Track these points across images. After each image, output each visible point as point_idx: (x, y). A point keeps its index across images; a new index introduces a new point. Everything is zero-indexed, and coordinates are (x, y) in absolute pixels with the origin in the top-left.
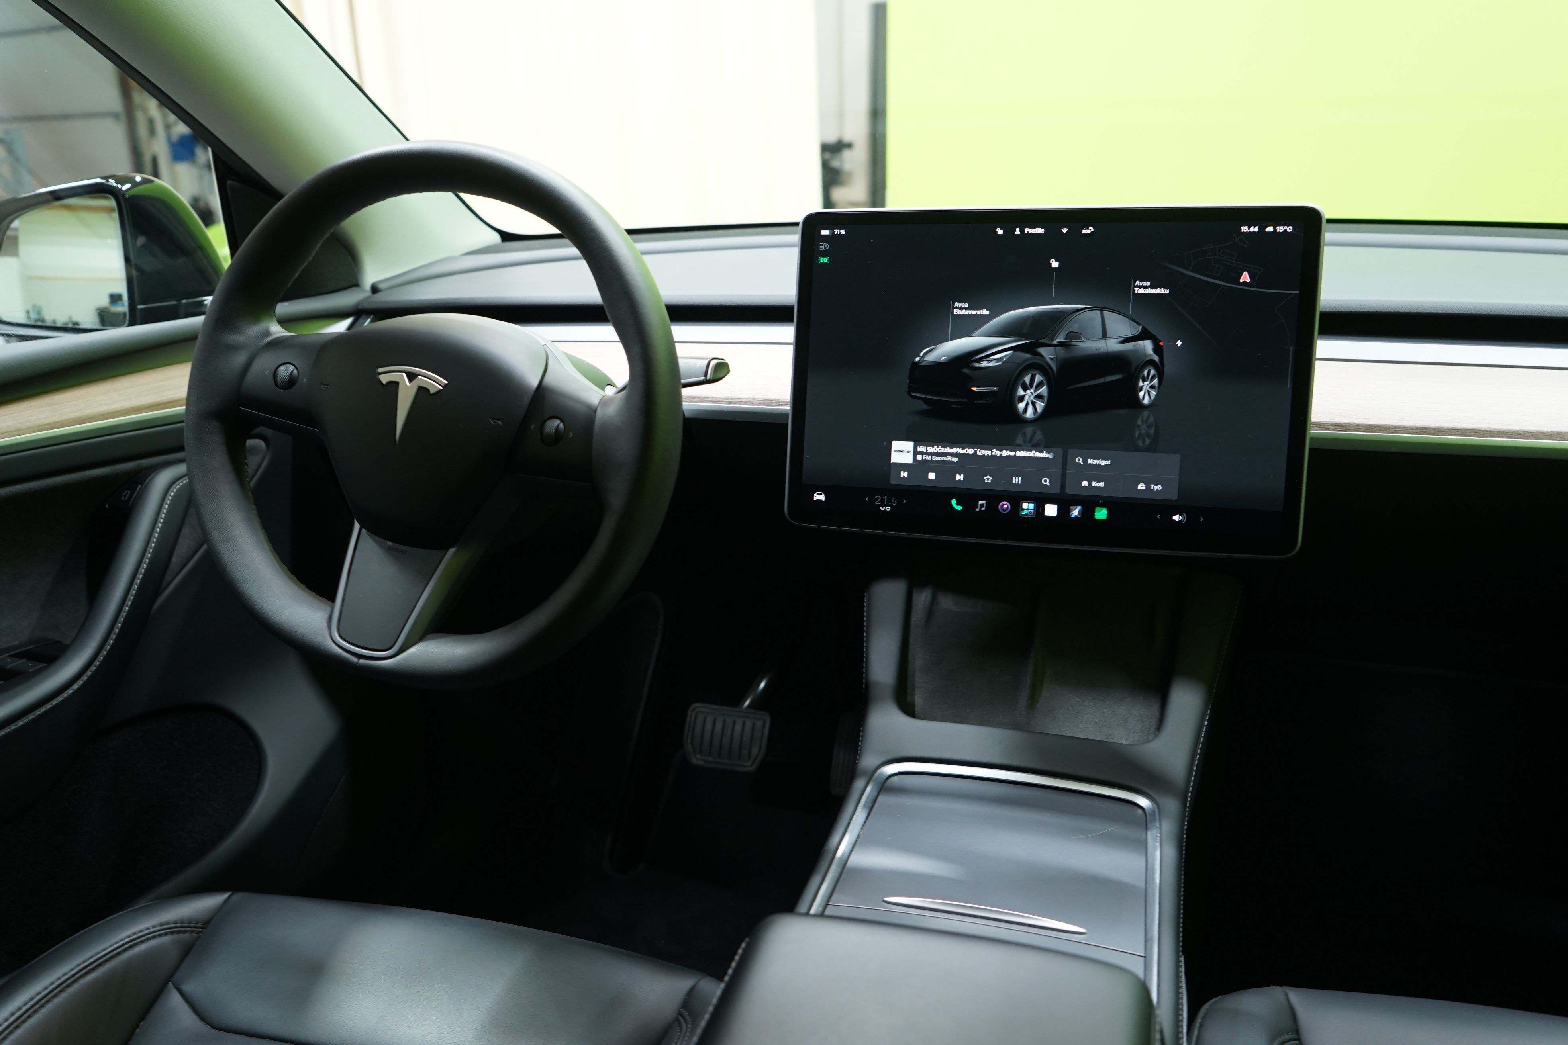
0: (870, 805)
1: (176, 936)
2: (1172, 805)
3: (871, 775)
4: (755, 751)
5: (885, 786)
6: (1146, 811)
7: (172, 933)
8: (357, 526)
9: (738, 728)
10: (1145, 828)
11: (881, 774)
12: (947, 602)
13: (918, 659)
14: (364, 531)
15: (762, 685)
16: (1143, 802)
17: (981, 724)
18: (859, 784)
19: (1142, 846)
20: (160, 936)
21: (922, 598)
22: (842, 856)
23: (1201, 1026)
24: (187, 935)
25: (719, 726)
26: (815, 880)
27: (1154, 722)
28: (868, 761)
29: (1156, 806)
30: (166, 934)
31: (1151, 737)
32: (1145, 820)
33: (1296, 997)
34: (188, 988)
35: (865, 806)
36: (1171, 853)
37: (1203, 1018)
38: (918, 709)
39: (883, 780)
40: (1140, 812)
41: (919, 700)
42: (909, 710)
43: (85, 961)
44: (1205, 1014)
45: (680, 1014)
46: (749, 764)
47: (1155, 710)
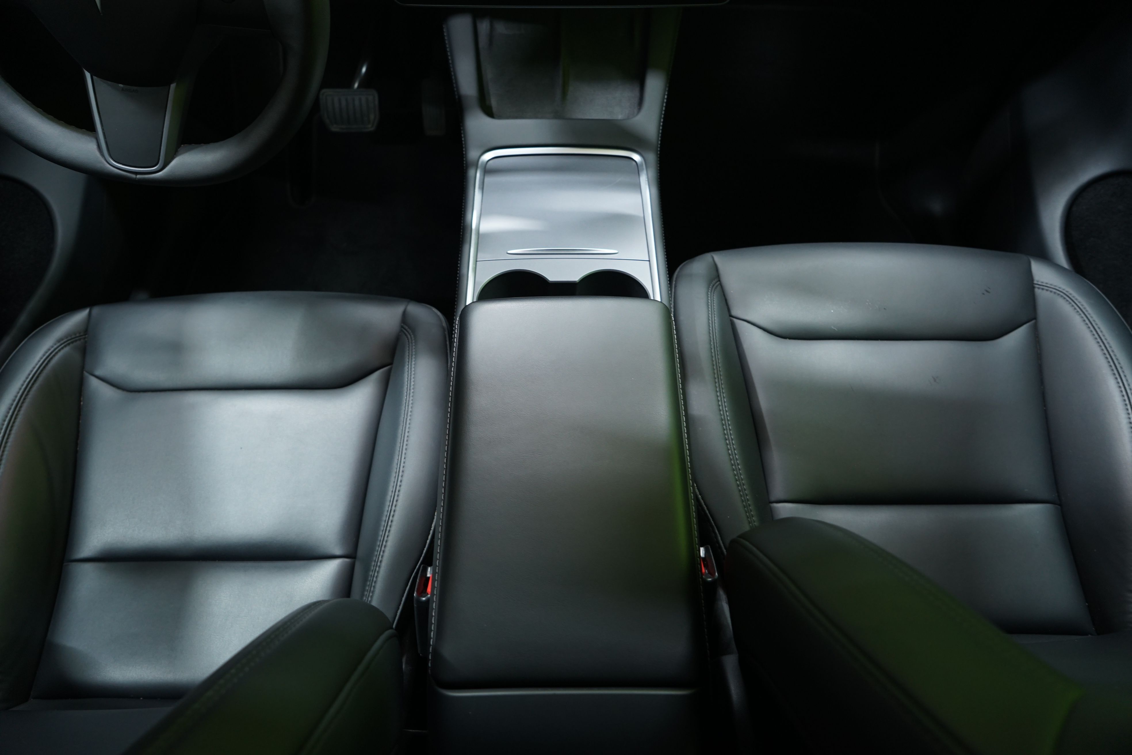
0: (481, 186)
1: (71, 345)
2: (652, 157)
3: (476, 165)
4: (372, 117)
5: (488, 171)
6: (639, 164)
7: (69, 344)
8: (88, 75)
9: (357, 102)
10: (638, 176)
11: (482, 162)
12: (501, 28)
13: (489, 74)
14: (94, 77)
15: (364, 70)
16: (636, 157)
17: (536, 118)
18: (471, 172)
19: (638, 187)
20: (62, 348)
21: (484, 26)
22: (476, 226)
23: (675, 287)
24: (78, 343)
25: (344, 103)
26: (466, 247)
27: (636, 100)
28: (472, 154)
29: (643, 159)
30: (65, 346)
31: (636, 111)
32: (637, 169)
33: (720, 258)
34: (98, 373)
35: (479, 188)
36: (655, 191)
37: (676, 281)
38: (495, 109)
39: (485, 165)
40: (634, 163)
41: (494, 102)
42: (490, 113)
43: (27, 378)
44: (676, 278)
45: (402, 327)
46: (370, 126)
47: (637, 93)
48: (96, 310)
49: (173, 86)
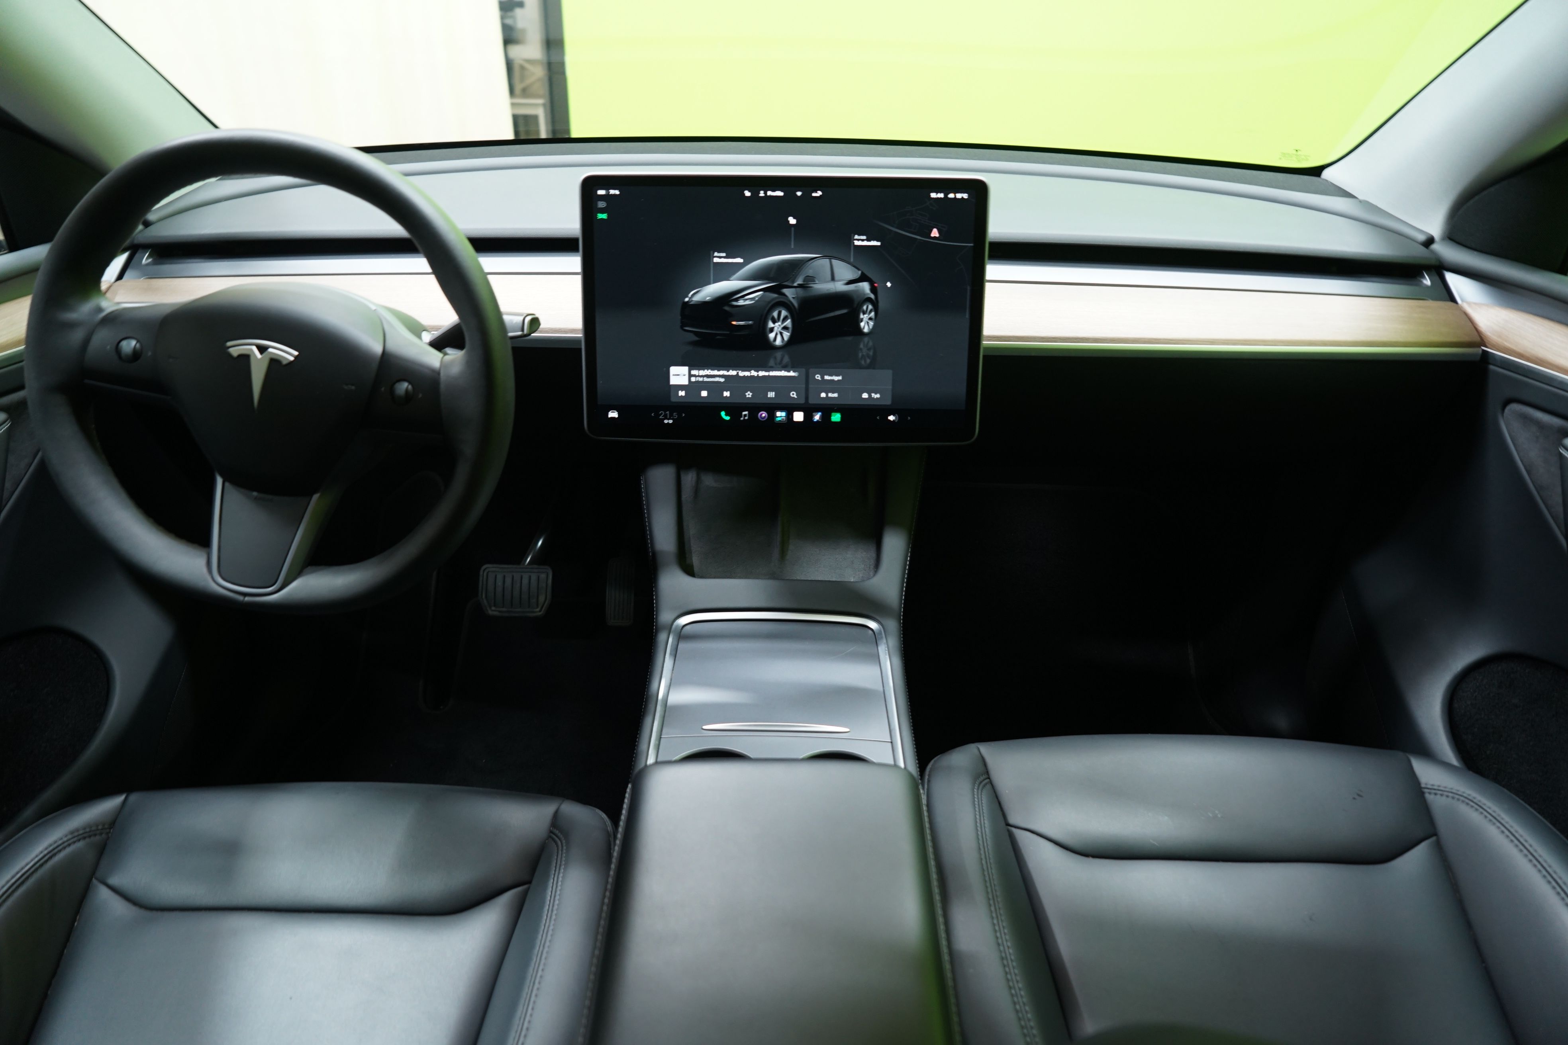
0: (674, 652)
1: (87, 840)
2: (893, 625)
3: (669, 628)
4: (542, 599)
5: (682, 636)
6: (875, 631)
7: (84, 838)
8: (219, 481)
9: (525, 581)
10: (875, 645)
11: (677, 626)
12: (709, 481)
13: (692, 529)
14: (227, 484)
15: (540, 543)
16: (873, 625)
17: (746, 578)
18: (662, 637)
19: (876, 659)
20: (74, 842)
21: (689, 478)
22: (663, 696)
23: (929, 781)
24: (98, 838)
25: (508, 581)
26: (648, 720)
27: (872, 562)
28: (664, 616)
29: (881, 627)
30: (79, 840)
31: (872, 574)
32: (875, 639)
33: (986, 749)
34: (114, 881)
35: (671, 654)
36: (897, 662)
37: (929, 776)
38: (696, 569)
39: (680, 631)
40: (870, 632)
41: (696, 561)
42: (690, 572)
43: (13, 877)
44: (930, 772)
45: (551, 832)
46: (538, 610)
47: (873, 554)
48: (134, 797)
49: (316, 497)
